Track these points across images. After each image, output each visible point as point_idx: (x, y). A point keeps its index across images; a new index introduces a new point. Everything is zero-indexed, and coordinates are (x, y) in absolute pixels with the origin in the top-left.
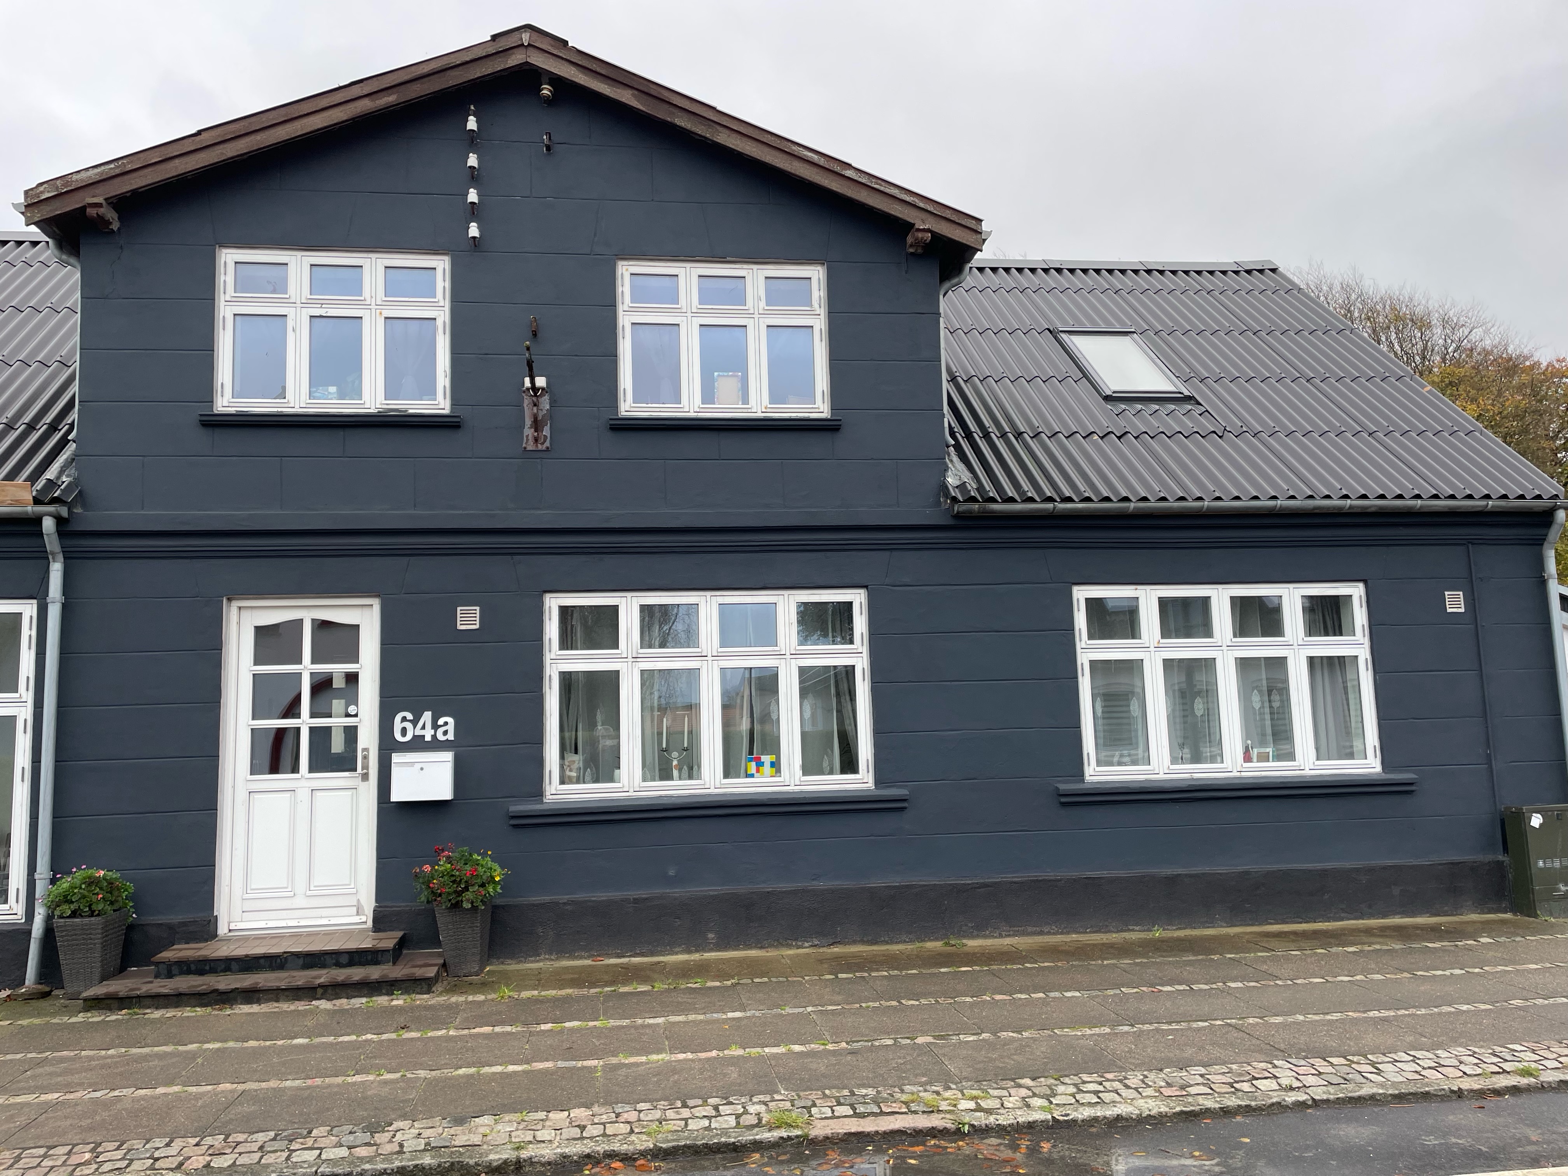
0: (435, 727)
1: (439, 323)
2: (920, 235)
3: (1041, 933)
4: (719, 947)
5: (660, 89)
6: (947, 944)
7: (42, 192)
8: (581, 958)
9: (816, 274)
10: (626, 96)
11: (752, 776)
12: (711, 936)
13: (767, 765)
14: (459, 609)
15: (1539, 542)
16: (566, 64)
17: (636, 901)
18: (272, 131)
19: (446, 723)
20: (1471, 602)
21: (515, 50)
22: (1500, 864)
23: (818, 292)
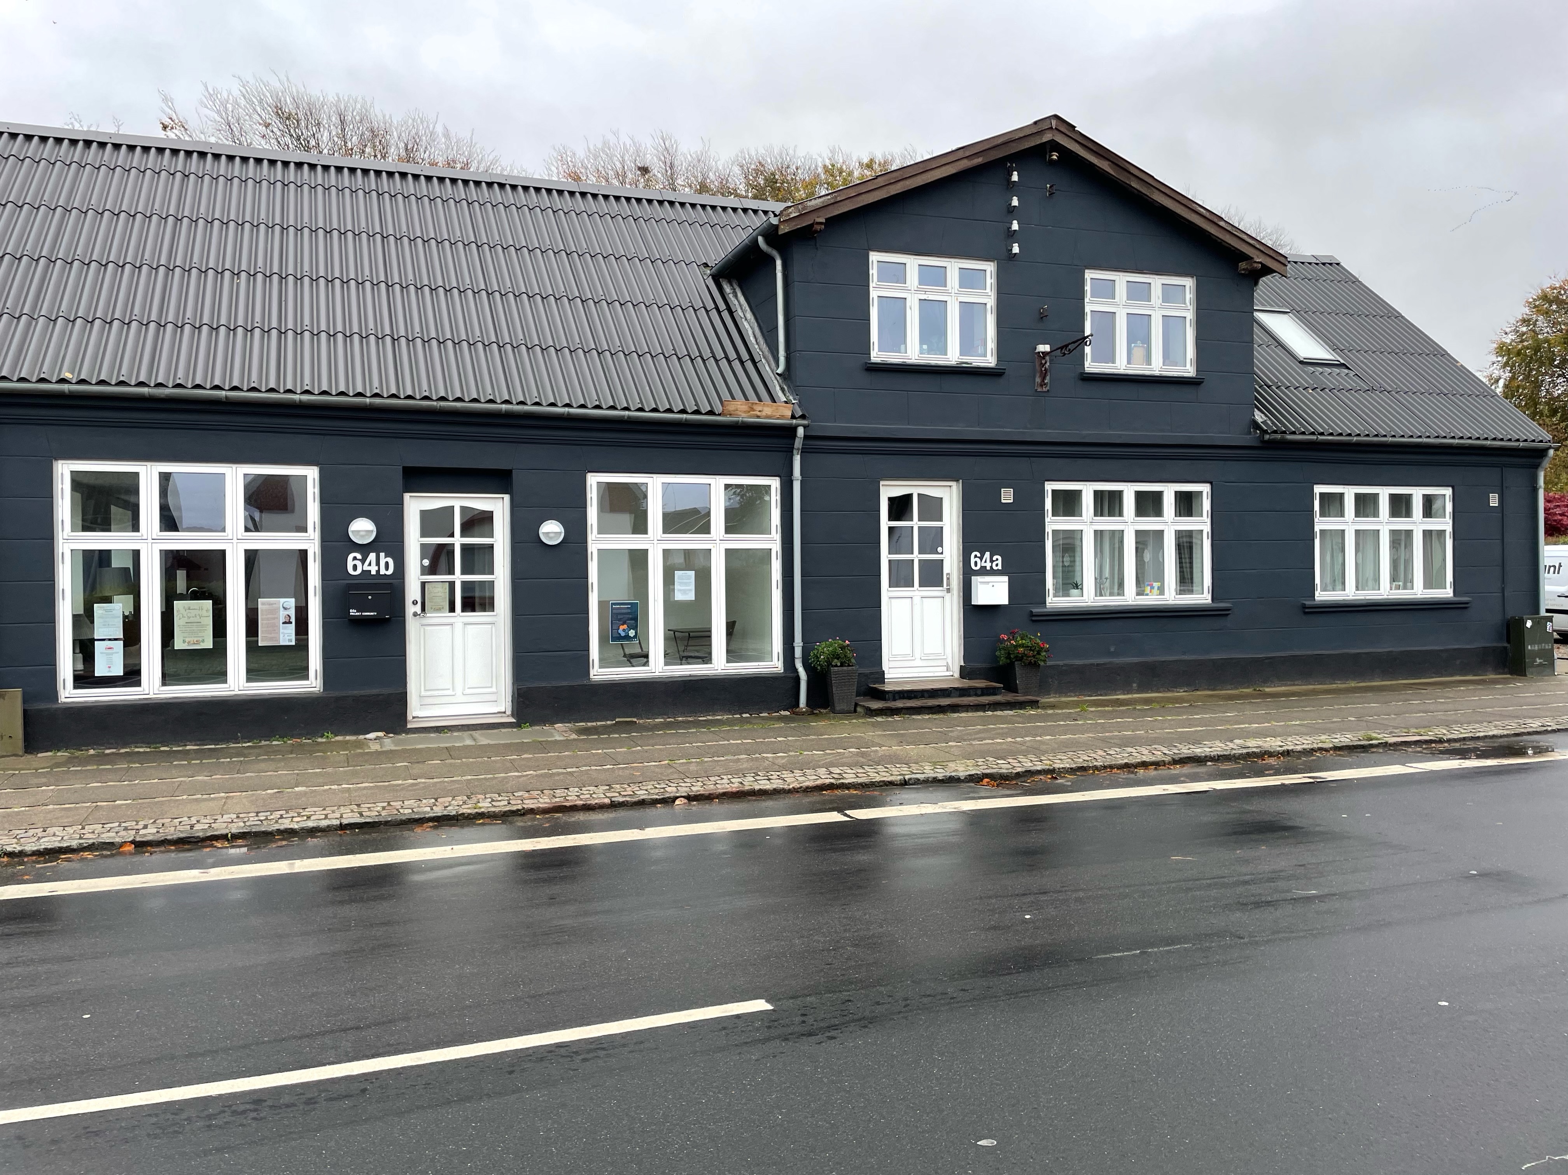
0: (992, 561)
1: (989, 307)
2: (1255, 265)
3: (1294, 685)
4: (1138, 692)
5: (1126, 164)
6: (1255, 690)
7: (791, 213)
8: (1071, 696)
9: (1189, 283)
10: (1104, 165)
11: (1147, 595)
12: (1135, 685)
13: (1156, 588)
14: (1002, 490)
15: (1537, 466)
16: (1073, 142)
17: (1098, 665)
18: (914, 179)
19: (997, 560)
20: (1501, 500)
21: (1046, 131)
22: (1505, 648)
23: (1190, 295)
